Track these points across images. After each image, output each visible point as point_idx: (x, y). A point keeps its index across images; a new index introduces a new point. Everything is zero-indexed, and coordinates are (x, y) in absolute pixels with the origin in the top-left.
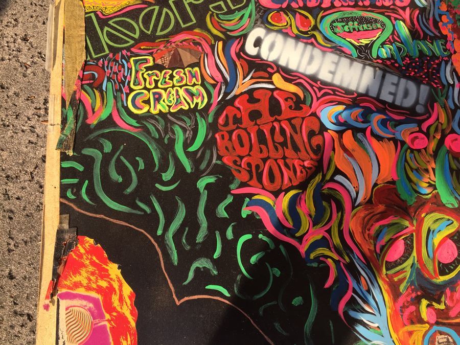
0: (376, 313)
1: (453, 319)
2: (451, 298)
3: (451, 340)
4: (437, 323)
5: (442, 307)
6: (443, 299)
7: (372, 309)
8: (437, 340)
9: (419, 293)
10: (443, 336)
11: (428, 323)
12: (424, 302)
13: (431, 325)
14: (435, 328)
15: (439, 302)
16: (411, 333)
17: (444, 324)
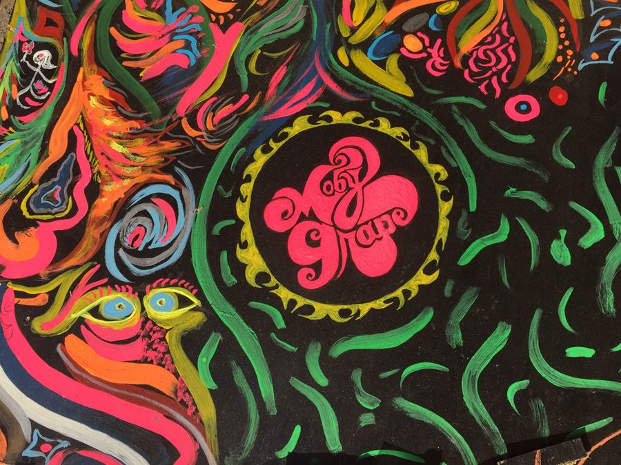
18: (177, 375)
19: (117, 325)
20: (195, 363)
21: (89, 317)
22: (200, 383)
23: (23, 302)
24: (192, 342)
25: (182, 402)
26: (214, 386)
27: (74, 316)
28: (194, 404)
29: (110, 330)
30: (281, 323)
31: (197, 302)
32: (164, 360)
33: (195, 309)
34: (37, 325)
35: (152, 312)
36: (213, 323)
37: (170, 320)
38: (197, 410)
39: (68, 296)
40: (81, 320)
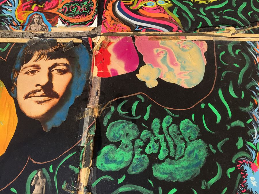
0: (13, 7)
1: (45, 10)
2: (47, 4)
3: (40, 16)
4: (37, 11)
5: (42, 6)
6: (43, 4)
7: (12, 5)
8: (34, 16)
9: (34, 2)
10: (38, 15)
11: (33, 11)
12: (35, 5)
13: (34, 11)
14: (36, 12)
15: (41, 5)
16: (24, 13)
17: (40, 12)
18: (169, 15)
19: (151, 7)
20: (172, 12)
21: (144, 6)
22: (175, 16)
23: (126, 4)
24: (171, 9)
25: (171, 19)
26: (179, 16)
27: (140, 6)
28: (174, 20)
29: (150, 8)
30: (192, 5)
31: (170, 2)
32: (165, 12)
33: (170, 3)
34: (131, 8)
35: (159, 4)
36: (175, 5)
37: (164, 6)
38: (175, 21)
39: (137, 2)
40: (142, 7)
